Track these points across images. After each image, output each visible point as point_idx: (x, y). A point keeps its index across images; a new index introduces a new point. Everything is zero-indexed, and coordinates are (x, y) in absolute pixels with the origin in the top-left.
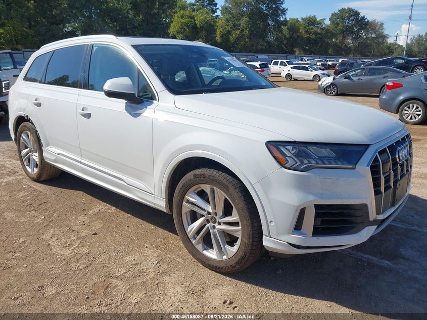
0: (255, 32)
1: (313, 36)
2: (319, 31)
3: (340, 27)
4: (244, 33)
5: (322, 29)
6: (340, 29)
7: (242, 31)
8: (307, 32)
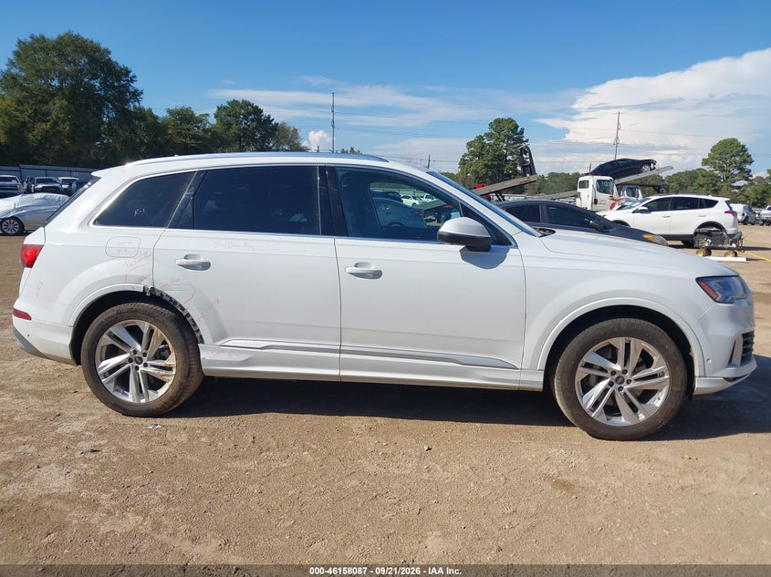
0: (83, 129)
1: (192, 141)
2: (201, 134)
3: (234, 129)
4: (60, 128)
5: (206, 131)
6: (235, 133)
7: (55, 124)
8: (179, 134)
